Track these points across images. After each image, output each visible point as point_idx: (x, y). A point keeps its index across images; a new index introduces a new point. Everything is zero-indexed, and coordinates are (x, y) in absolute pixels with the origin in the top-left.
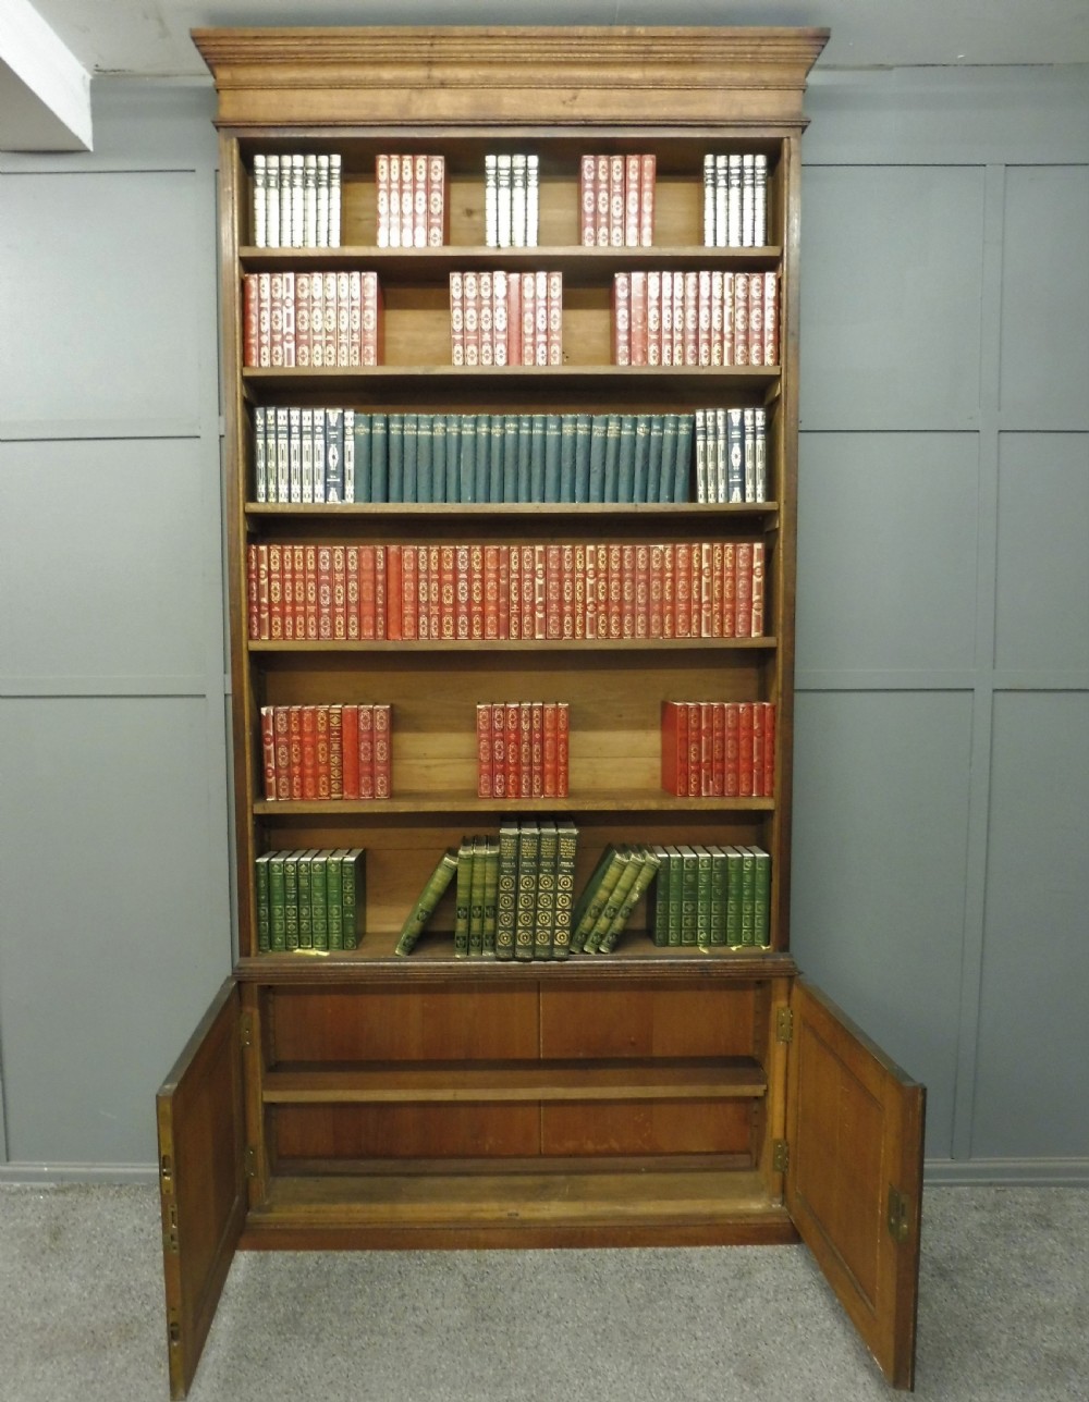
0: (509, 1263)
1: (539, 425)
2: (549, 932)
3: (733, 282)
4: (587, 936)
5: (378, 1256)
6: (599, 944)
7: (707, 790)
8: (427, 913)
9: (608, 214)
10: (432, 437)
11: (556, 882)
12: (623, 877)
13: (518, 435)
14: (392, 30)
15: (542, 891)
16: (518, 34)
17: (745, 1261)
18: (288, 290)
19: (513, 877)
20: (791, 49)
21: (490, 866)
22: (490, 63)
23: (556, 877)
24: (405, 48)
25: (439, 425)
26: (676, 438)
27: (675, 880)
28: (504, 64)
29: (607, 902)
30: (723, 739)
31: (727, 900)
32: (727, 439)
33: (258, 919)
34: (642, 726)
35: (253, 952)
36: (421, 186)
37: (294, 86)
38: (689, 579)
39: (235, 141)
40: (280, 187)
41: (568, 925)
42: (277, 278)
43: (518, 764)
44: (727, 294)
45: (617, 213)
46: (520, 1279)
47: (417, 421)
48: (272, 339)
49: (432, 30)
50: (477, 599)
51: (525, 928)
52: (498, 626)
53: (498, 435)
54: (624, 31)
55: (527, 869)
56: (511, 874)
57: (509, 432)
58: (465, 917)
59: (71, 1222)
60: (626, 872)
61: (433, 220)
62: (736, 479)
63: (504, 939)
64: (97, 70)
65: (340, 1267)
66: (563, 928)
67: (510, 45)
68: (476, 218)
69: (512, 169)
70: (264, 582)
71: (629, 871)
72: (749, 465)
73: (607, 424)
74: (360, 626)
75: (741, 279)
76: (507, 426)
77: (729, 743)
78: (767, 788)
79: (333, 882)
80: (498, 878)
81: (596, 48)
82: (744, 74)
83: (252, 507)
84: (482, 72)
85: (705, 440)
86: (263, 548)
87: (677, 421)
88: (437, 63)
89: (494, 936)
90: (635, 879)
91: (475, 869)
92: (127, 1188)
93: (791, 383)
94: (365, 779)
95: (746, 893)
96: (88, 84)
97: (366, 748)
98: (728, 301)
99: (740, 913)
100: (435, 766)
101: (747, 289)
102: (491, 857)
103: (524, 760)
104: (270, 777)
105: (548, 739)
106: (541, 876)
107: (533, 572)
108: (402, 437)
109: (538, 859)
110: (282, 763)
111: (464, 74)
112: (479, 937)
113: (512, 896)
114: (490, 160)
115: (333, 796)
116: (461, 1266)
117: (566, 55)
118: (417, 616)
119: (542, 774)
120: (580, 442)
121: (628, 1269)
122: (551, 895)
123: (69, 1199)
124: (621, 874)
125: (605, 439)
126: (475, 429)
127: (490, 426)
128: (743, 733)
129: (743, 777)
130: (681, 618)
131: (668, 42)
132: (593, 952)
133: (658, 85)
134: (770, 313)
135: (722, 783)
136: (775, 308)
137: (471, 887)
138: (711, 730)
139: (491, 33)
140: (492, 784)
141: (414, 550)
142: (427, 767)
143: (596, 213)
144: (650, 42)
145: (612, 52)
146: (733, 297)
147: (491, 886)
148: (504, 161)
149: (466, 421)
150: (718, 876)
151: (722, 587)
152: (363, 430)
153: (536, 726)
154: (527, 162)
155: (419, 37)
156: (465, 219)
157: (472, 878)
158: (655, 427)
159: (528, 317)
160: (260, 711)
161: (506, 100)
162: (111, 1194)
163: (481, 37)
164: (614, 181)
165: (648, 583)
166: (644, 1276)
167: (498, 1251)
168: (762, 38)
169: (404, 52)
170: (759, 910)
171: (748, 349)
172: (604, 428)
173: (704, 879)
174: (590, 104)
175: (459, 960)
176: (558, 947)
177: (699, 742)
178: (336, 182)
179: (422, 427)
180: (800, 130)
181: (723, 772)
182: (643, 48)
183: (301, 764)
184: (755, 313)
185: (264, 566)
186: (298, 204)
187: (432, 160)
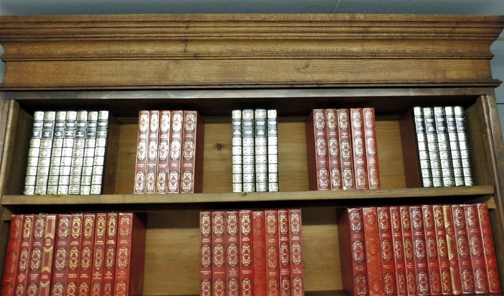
9: (339, 156)
14: (153, 17)
16: (259, 19)
18: (49, 229)
20: (479, 30)
22: (237, 41)
24: (165, 30)
28: (247, 41)
36: (177, 136)
37: (70, 58)
40: (54, 138)
44: (447, 224)
45: (345, 155)
48: (28, 277)
49: (187, 16)
54: (347, 17)
61: (186, 165)
67: (253, 27)
68: (225, 152)
69: (254, 121)
75: (456, 210)
81: (323, 29)
82: (442, 48)
84: (229, 47)
88: (192, 41)
98: (449, 231)
101: (463, 218)
111: (213, 48)
114: (236, 114)
117: (299, 34)
131: (383, 25)
133: (375, 56)
139: (236, 19)
143: (327, 156)
144: (367, 24)
145: (338, 32)
146: (452, 227)
148: (248, 114)
154: (267, 114)
155: (177, 21)
156: (216, 152)
159: (271, 251)
161: (249, 68)
163: (229, 21)
164: (341, 130)
168: (457, 22)
169: (163, 33)
171: (471, 274)
174: (320, 72)
178: (103, 133)
182: (362, 29)
184: (473, 240)
186: (68, 152)
187: (187, 114)
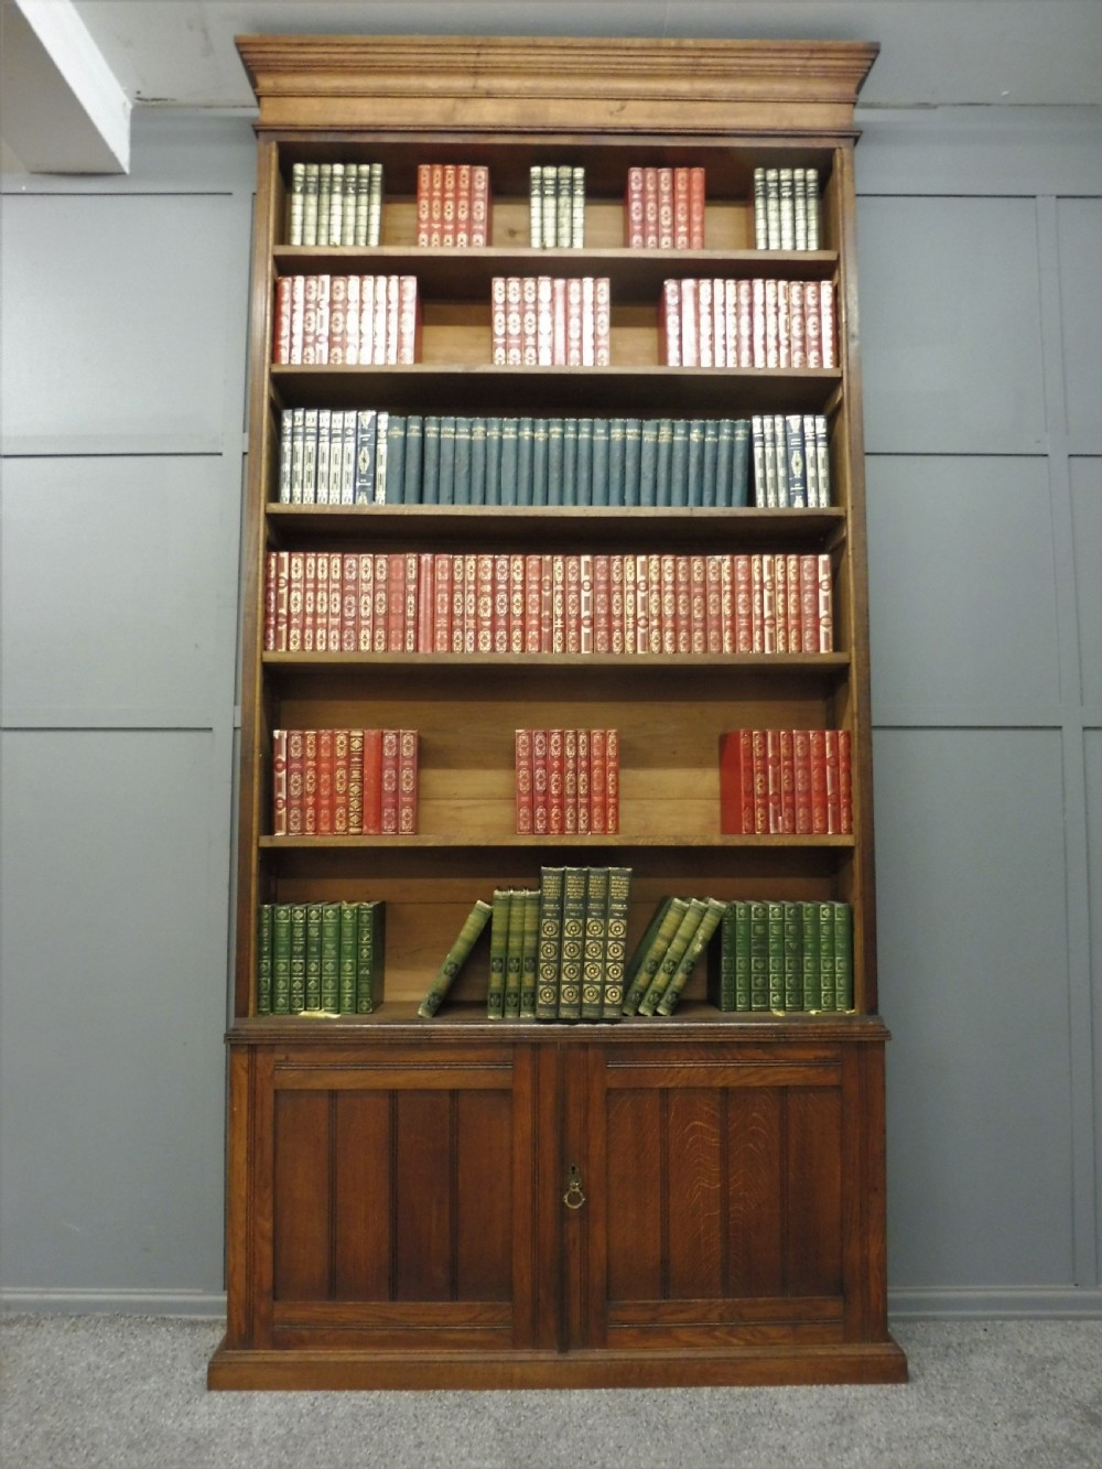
0: (550, 1405)
1: (585, 429)
2: (598, 987)
3: (787, 291)
4: (642, 995)
5: (388, 1397)
6: (657, 1004)
7: (776, 827)
8: (456, 966)
9: (657, 222)
10: (471, 442)
11: (606, 928)
12: (684, 924)
13: (563, 440)
14: (438, 40)
15: (590, 938)
16: (565, 45)
17: (844, 1403)
18: (323, 292)
19: (557, 922)
20: (840, 63)
21: (530, 910)
22: (537, 74)
23: (607, 921)
24: (451, 57)
25: (479, 429)
26: (732, 445)
27: (742, 932)
28: (551, 74)
29: (665, 953)
30: (792, 769)
31: (802, 956)
32: (786, 446)
33: (259, 975)
34: (699, 763)
35: (251, 1012)
36: (463, 194)
37: (338, 94)
38: (749, 592)
39: (274, 145)
40: (319, 193)
41: (621, 979)
42: (312, 282)
43: (561, 795)
44: (782, 302)
45: (666, 222)
46: (565, 1424)
47: (455, 425)
48: (304, 340)
50: (517, 611)
51: (571, 983)
52: (540, 641)
53: (541, 439)
54: (673, 42)
55: (572, 911)
56: (555, 918)
57: (553, 436)
58: (501, 971)
59: (11, 1359)
60: (687, 918)
61: (475, 227)
62: (798, 487)
63: (545, 998)
64: (139, 99)
65: (341, 1409)
66: (614, 983)
67: (557, 56)
68: (519, 238)
69: (557, 179)
70: (284, 591)
71: (690, 917)
72: (811, 472)
73: (658, 429)
74: (387, 640)
75: (796, 287)
76: (552, 430)
77: (799, 774)
78: (844, 824)
79: (348, 931)
80: (539, 924)
81: (643, 59)
82: (794, 88)
83: (274, 508)
84: (529, 83)
85: (764, 447)
86: (285, 555)
87: (733, 427)
88: (483, 73)
89: (534, 994)
90: (698, 927)
91: (513, 913)
92: (86, 1319)
93: (854, 385)
94: (387, 812)
95: (824, 947)
96: (129, 112)
97: (390, 777)
98: (783, 309)
99: (817, 972)
100: (468, 807)
101: (803, 297)
102: (531, 899)
103: (569, 791)
104: (281, 809)
105: (595, 768)
106: (589, 920)
107: (579, 584)
108: (439, 441)
109: (585, 900)
110: (295, 793)
111: (510, 84)
112: (516, 995)
113: (555, 943)
114: (535, 170)
115: (352, 830)
116: (492, 1409)
117: (613, 66)
118: (451, 630)
119: (589, 807)
120: (630, 447)
121: (699, 1412)
122: (601, 943)
123: (13, 1333)
124: (681, 921)
125: (657, 446)
126: (517, 433)
127: (533, 431)
128: (814, 763)
129: (817, 812)
130: (742, 635)
131: (717, 54)
132: (649, 1014)
133: (706, 97)
134: (827, 321)
135: (793, 819)
136: (832, 314)
137: (508, 934)
138: (777, 759)
139: (538, 43)
140: (533, 819)
141: (449, 559)
142: (459, 808)
143: (644, 221)
144: (698, 53)
145: (660, 64)
146: (788, 305)
147: (531, 933)
148: (550, 172)
149: (508, 425)
150: (791, 928)
151: (785, 601)
152: (398, 433)
153: (582, 753)
154: (573, 172)
155: (465, 46)
156: (508, 238)
157: (508, 924)
158: (710, 432)
159: (574, 322)
160: (272, 734)
161: (552, 110)
162: (66, 1326)
163: (529, 46)
164: (663, 193)
165: (705, 597)
166: (720, 1421)
167: (537, 1391)
168: (812, 51)
169: (450, 62)
170: (840, 968)
171: (805, 356)
172: (655, 433)
173: (775, 930)
174: (638, 115)
175: (492, 1022)
176: (609, 1006)
177: (765, 772)
178: (377, 189)
179: (461, 430)
180: (852, 140)
181: (792, 806)
182: (691, 60)
183: (316, 794)
184: (812, 320)
185: (285, 575)
186: (337, 210)
187: (475, 171)
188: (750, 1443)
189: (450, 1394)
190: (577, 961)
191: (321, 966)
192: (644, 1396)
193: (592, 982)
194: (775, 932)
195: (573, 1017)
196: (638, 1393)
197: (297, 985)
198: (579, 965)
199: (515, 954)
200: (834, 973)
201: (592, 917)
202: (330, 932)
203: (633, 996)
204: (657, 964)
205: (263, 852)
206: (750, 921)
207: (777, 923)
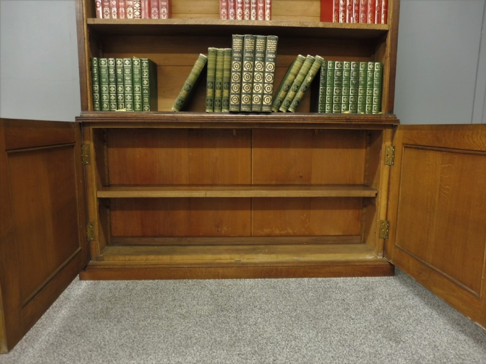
0: (236, 284)
2: (260, 96)
4: (281, 102)
5: (162, 282)
6: (288, 107)
7: (349, 20)
11: (264, 66)
12: (303, 67)
15: (256, 71)
17: (367, 283)
19: (240, 63)
21: (226, 58)
23: (265, 63)
27: (330, 75)
29: (293, 82)
31: (358, 88)
33: (93, 92)
35: (89, 108)
41: (271, 93)
43: (243, 3)
46: (243, 292)
51: (247, 94)
55: (248, 57)
56: (239, 61)
58: (212, 88)
60: (304, 64)
63: (234, 101)
65: (139, 287)
66: (268, 94)
71: (306, 64)
78: (383, 20)
79: (136, 71)
80: (231, 64)
89: (228, 100)
90: (309, 69)
91: (218, 60)
94: (154, 10)
95: (369, 83)
99: (365, 95)
100: (196, 17)
102: (227, 52)
104: (99, 7)
106: (256, 62)
109: (254, 52)
112: (220, 101)
113: (239, 74)
115: (136, 18)
116: (209, 286)
119: (256, 9)
121: (303, 287)
122: (262, 74)
124: (301, 66)
129: (369, 16)
132: (284, 111)
135: (358, 18)
137: (215, 70)
140: (228, 14)
142: (192, 18)
147: (227, 69)
150: (354, 73)
157: (216, 65)
166: (314, 290)
167: (230, 280)
170: (375, 94)
175: (208, 113)
176: (265, 105)
181: (357, 12)
188: (328, 298)
189: (190, 281)
190: (250, 83)
191: (124, 88)
192: (278, 281)
193: (257, 94)
194: (346, 75)
195: (247, 111)
196: (276, 280)
197: (113, 97)
198: (251, 85)
199: (219, 80)
200: (373, 96)
201: (258, 60)
202: (127, 71)
203: (277, 102)
204: (289, 87)
205: (89, 26)
206: (334, 69)
207: (347, 71)
